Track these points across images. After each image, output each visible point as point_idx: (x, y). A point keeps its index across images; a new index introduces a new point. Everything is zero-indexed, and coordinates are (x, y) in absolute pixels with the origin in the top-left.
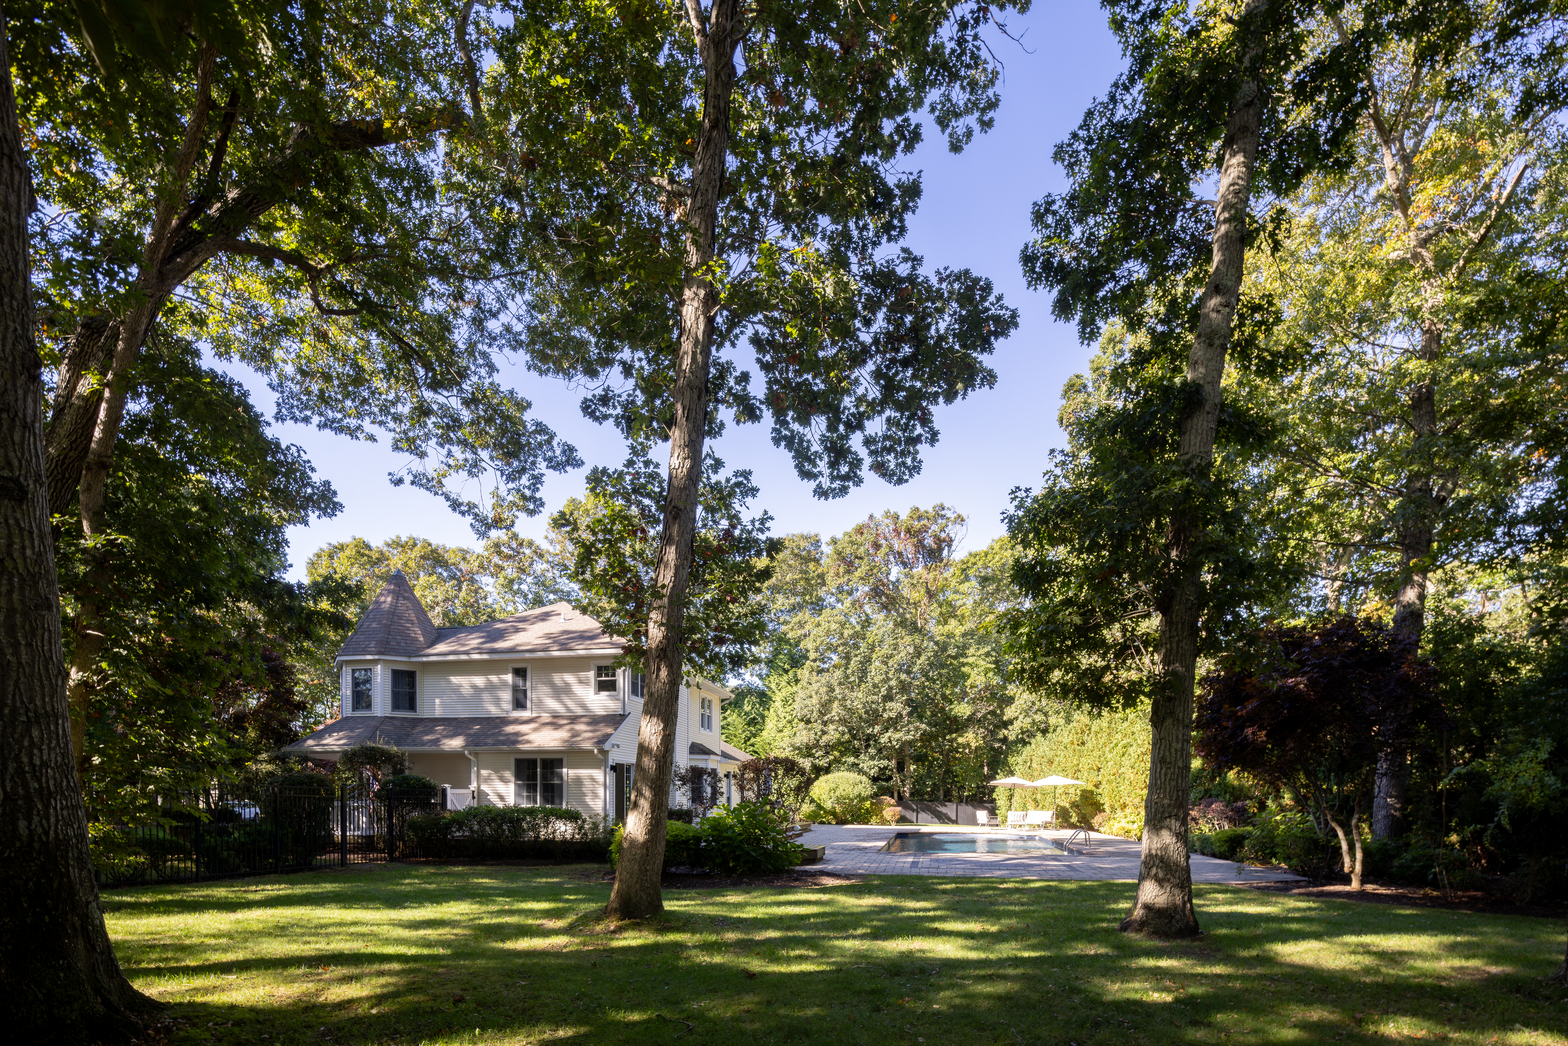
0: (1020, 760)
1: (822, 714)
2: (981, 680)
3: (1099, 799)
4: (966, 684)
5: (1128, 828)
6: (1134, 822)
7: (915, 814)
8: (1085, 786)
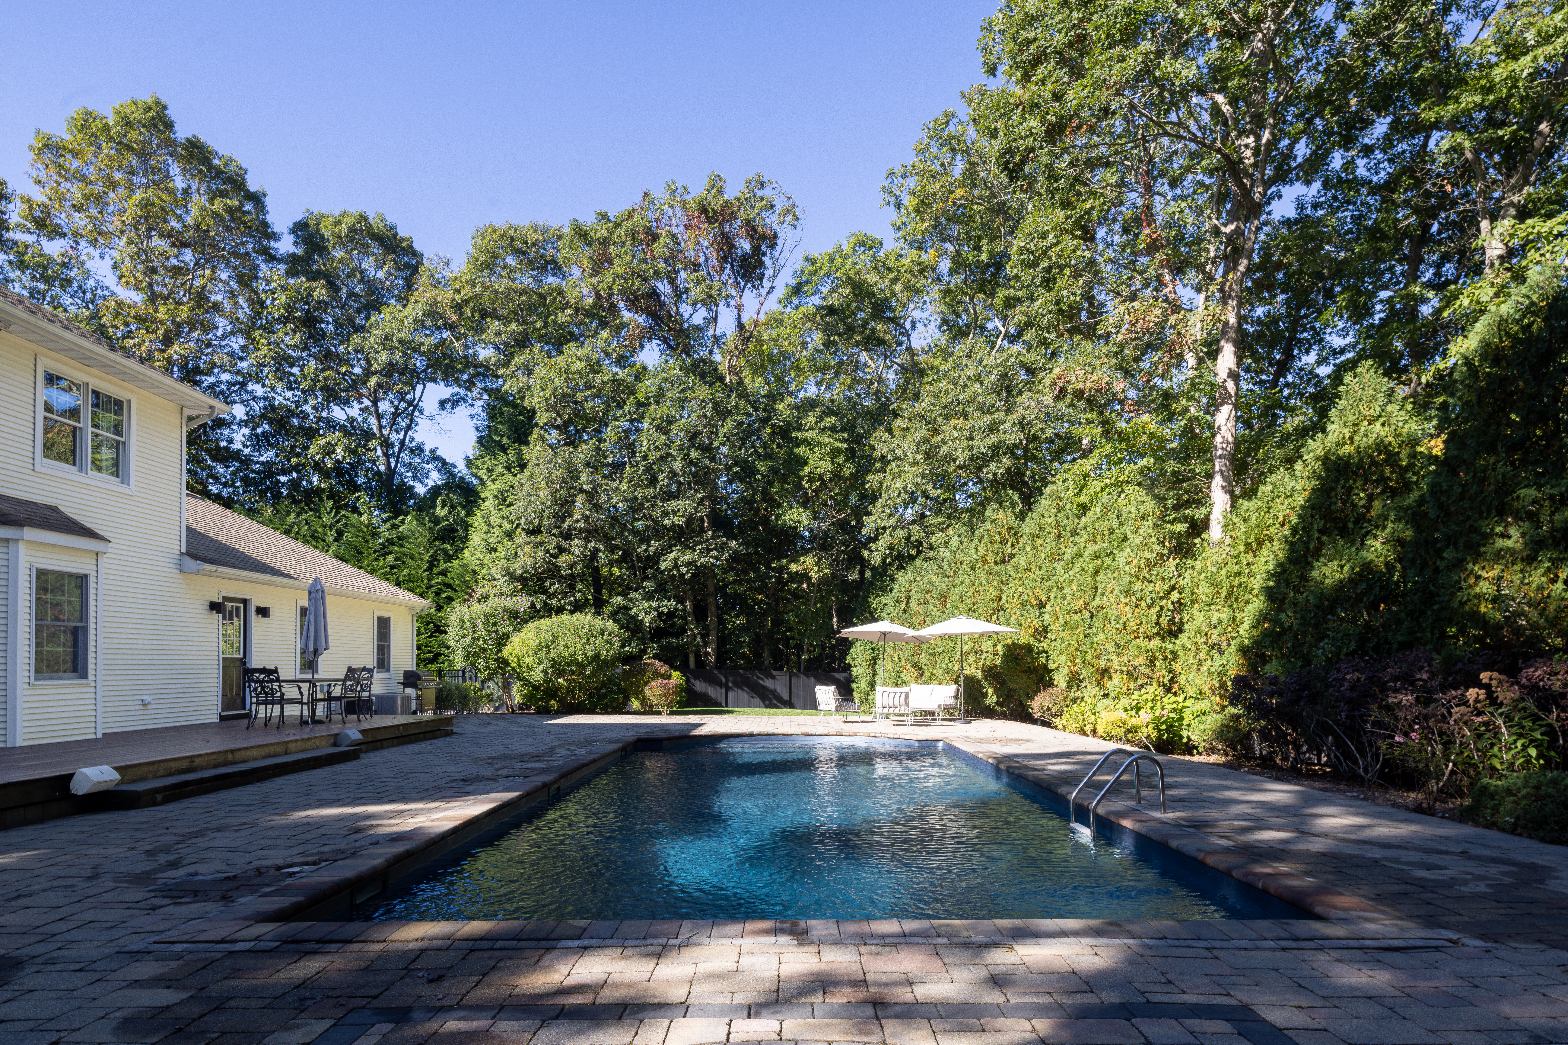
0: (889, 599)
1: (559, 518)
2: (825, 467)
3: (1043, 660)
4: (802, 473)
5: (1134, 721)
6: (1138, 709)
7: (723, 691)
8: (1015, 638)
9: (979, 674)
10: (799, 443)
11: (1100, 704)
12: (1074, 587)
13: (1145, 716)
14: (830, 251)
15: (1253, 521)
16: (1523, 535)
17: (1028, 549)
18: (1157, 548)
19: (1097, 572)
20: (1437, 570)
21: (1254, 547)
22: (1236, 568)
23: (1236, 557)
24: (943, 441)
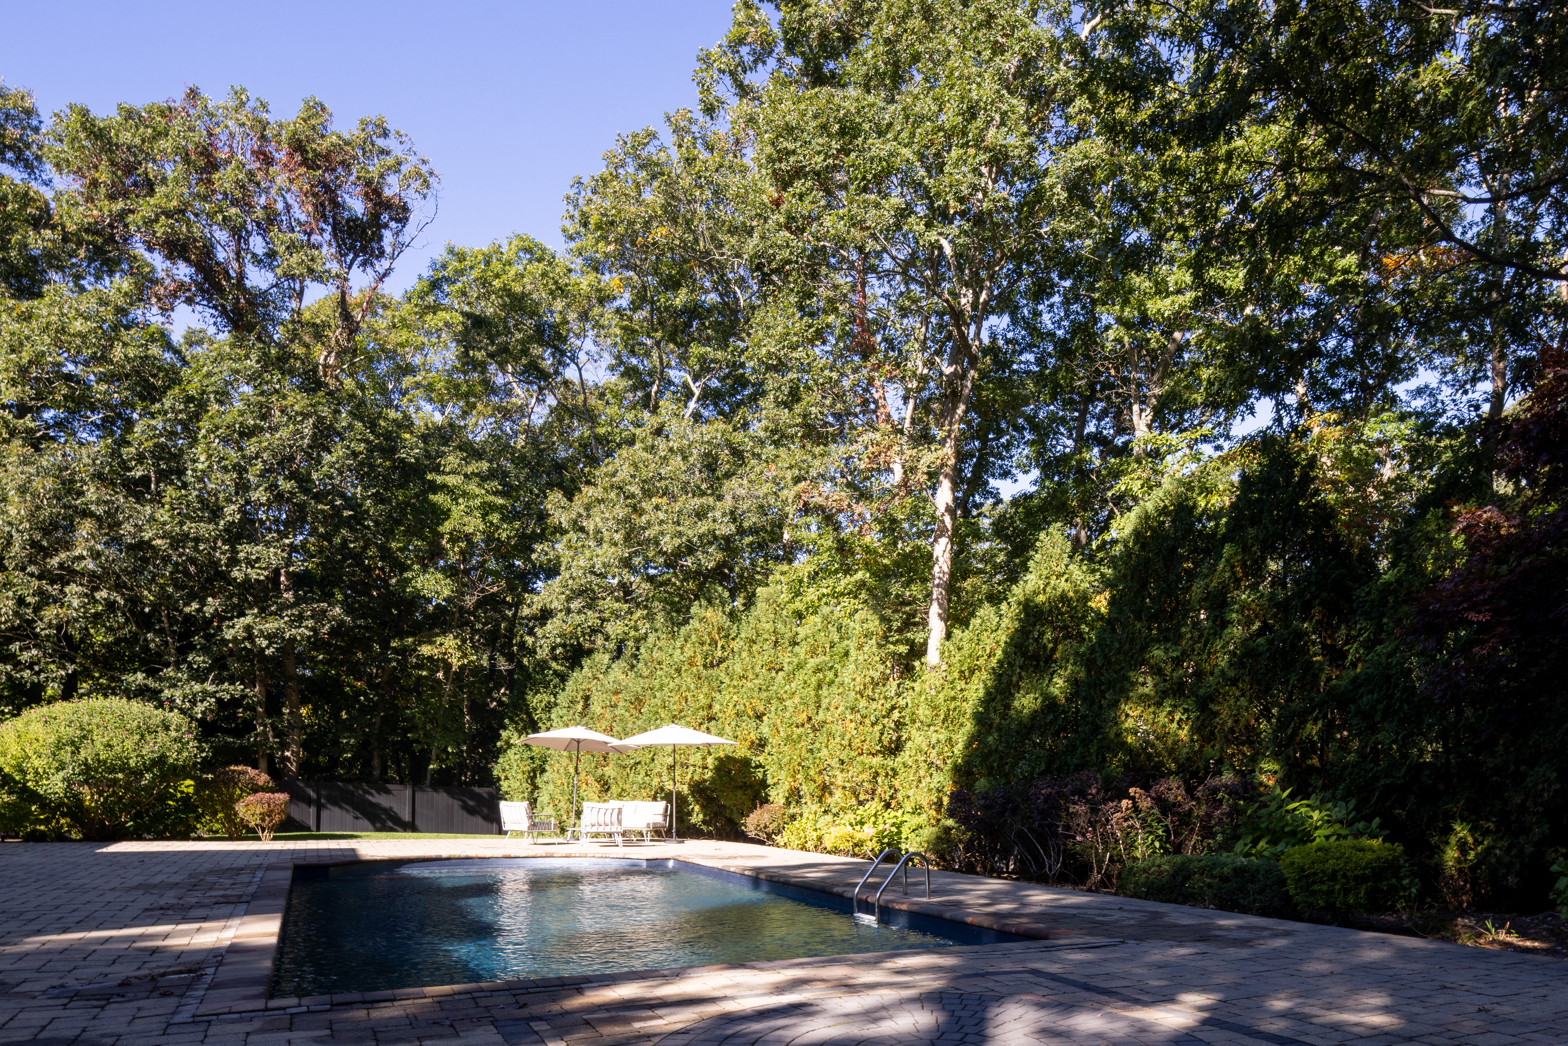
2: (474, 524)
3: (760, 775)
4: (441, 529)
5: (859, 836)
6: (862, 823)
7: (313, 810)
8: (729, 751)
9: (685, 789)
10: (435, 488)
11: (821, 820)
12: (797, 700)
13: (869, 831)
14: (485, 249)
15: (966, 652)
16: (1155, 686)
17: (744, 654)
18: (881, 668)
19: (819, 687)
20: (1101, 707)
21: (967, 675)
22: (953, 693)
23: (952, 682)
24: (648, 522)
